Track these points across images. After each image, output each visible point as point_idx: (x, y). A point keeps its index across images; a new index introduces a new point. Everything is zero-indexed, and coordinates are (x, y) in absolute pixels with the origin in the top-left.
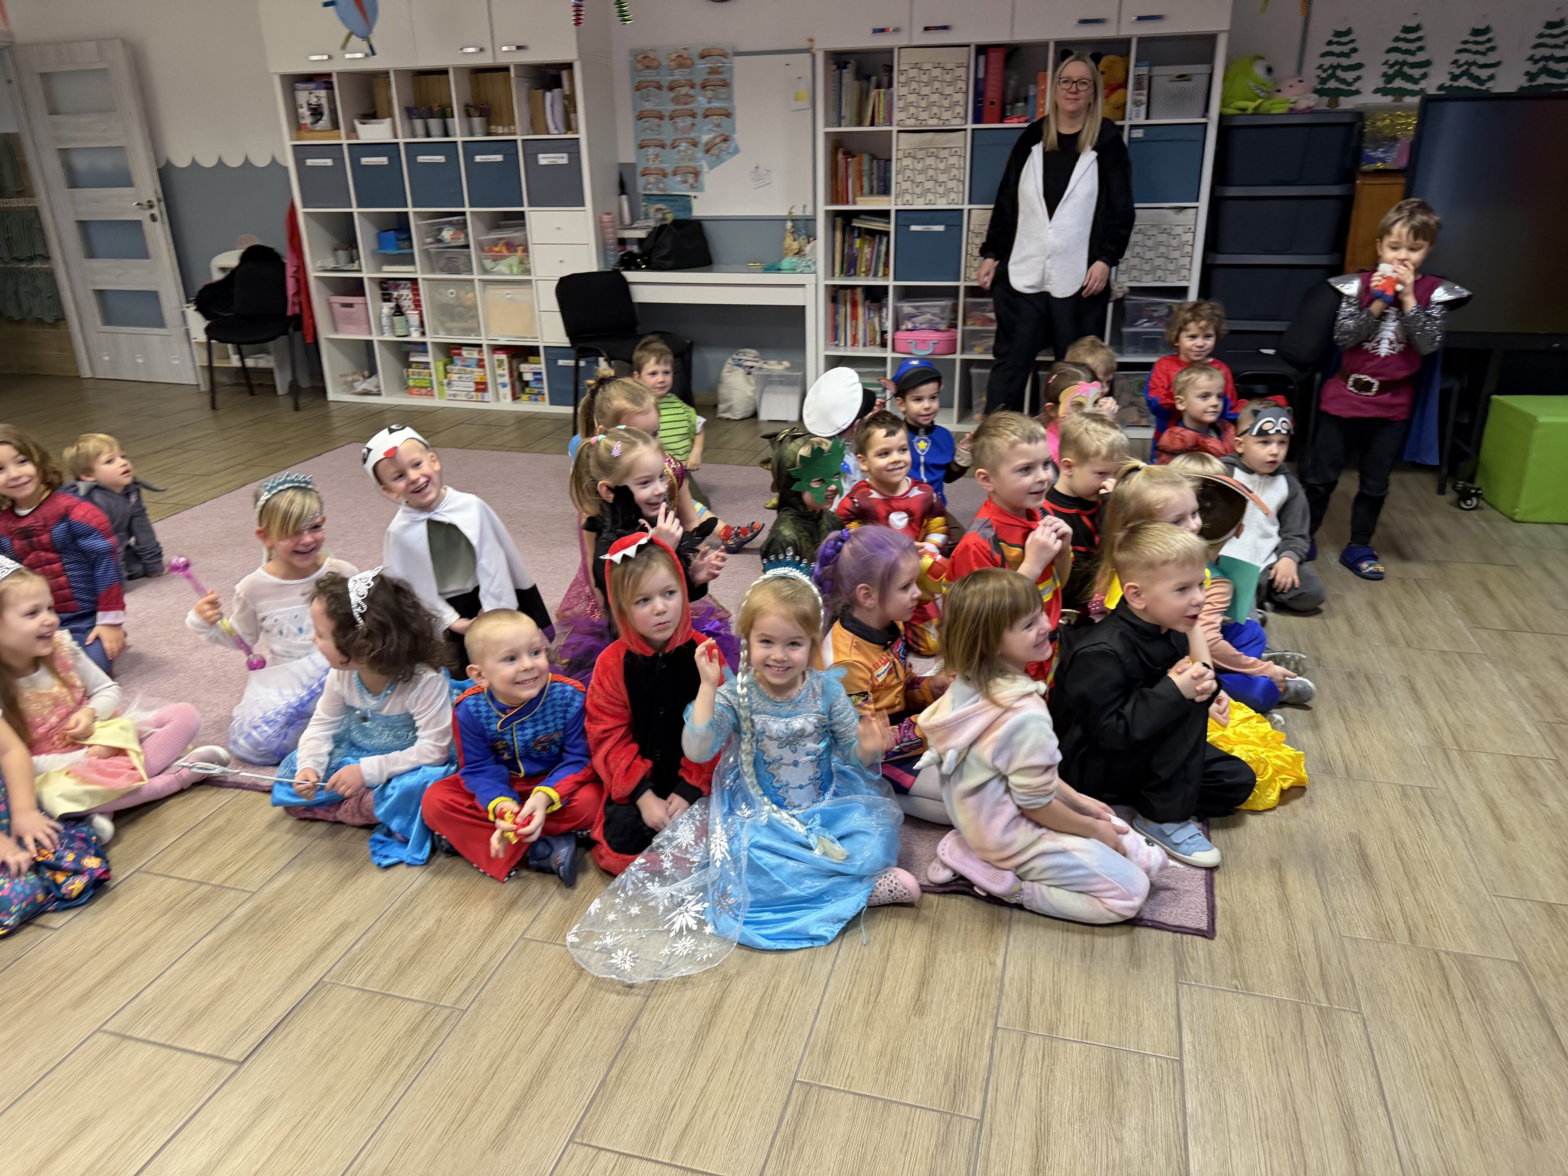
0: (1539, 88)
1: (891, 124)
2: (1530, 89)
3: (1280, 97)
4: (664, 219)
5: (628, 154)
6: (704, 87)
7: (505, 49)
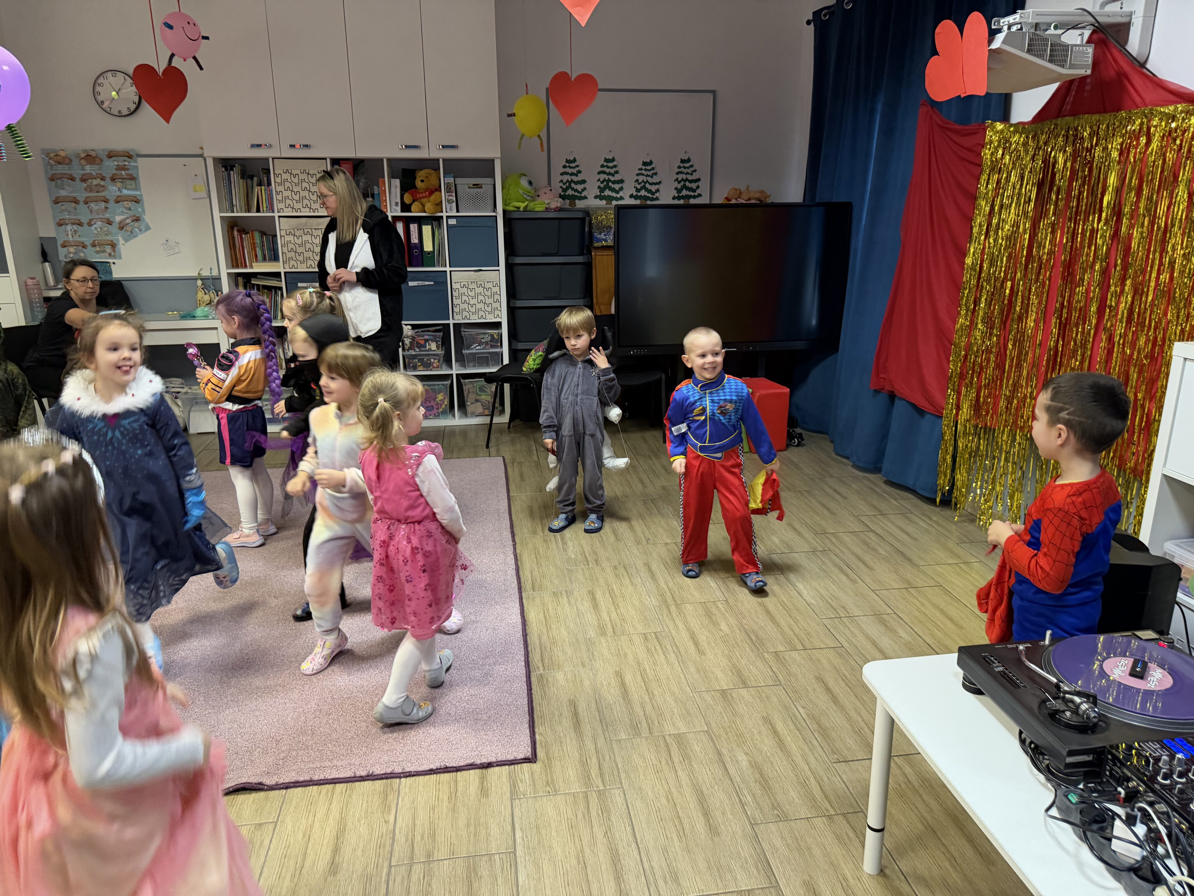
0: (683, 197)
1: (273, 211)
2: (679, 198)
3: (539, 200)
5: (48, 230)
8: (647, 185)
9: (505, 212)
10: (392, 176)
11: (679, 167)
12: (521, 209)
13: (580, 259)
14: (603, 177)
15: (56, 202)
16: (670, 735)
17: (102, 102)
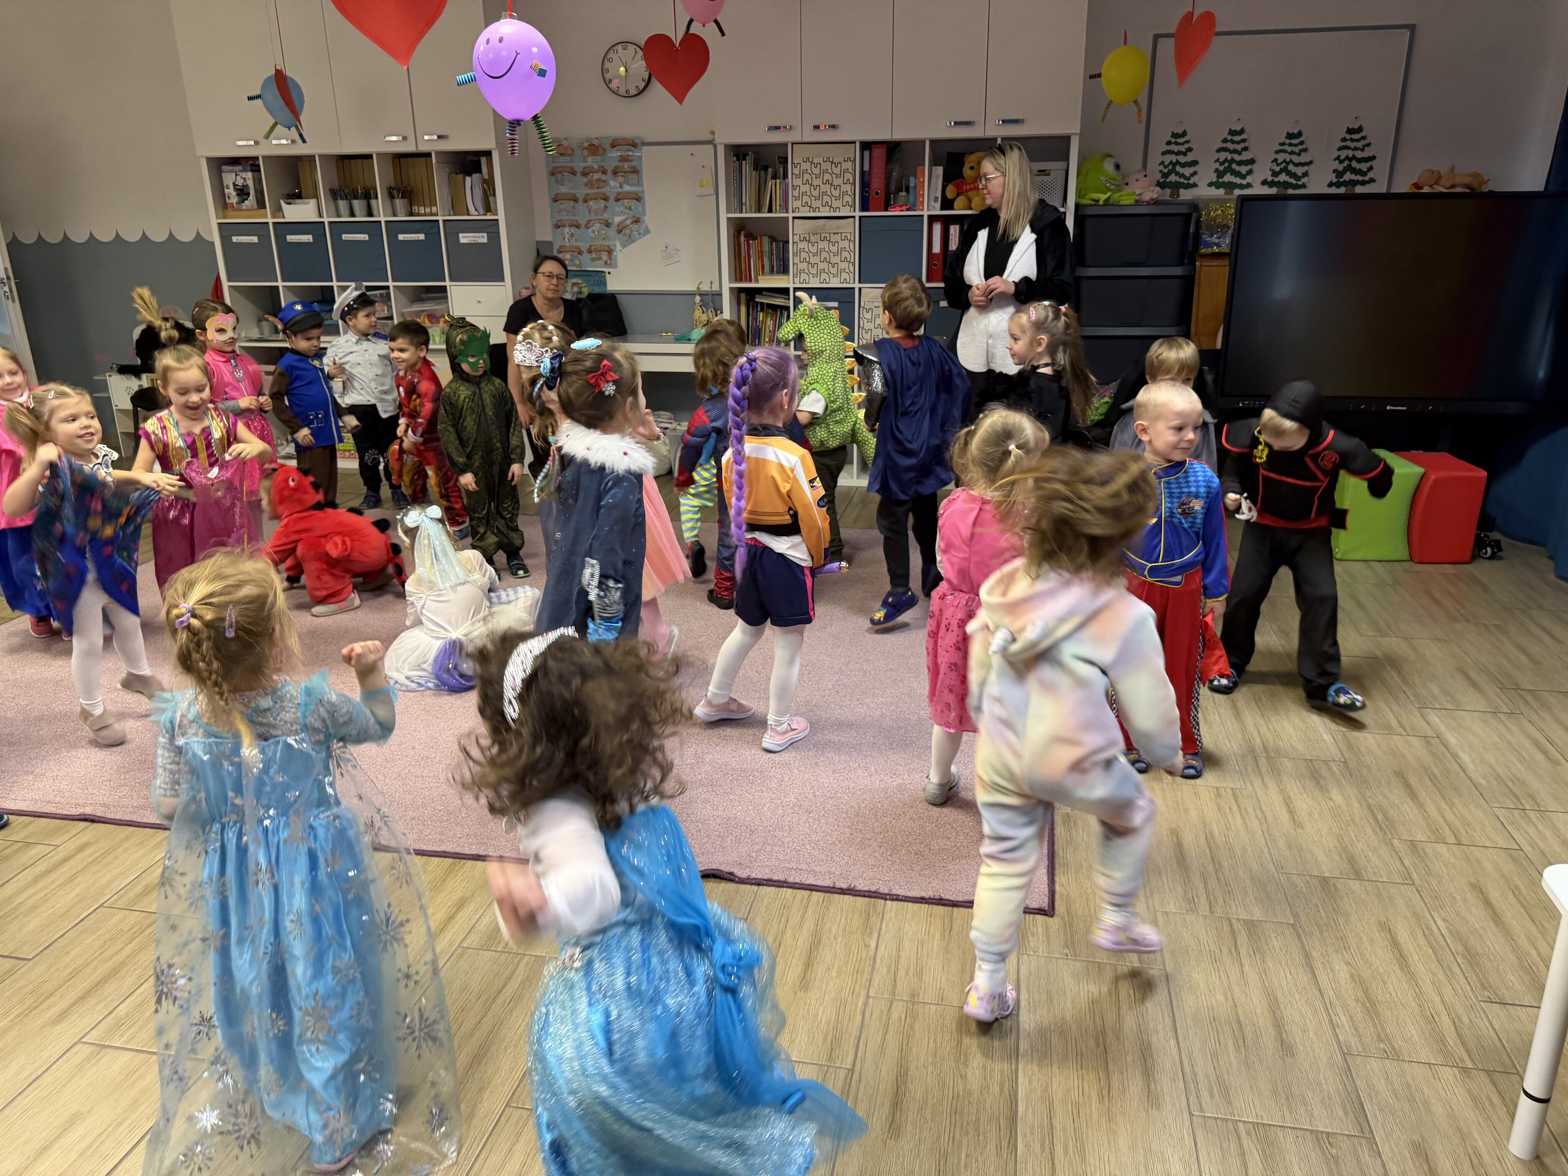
0: (1345, 184)
1: (787, 211)
2: (1338, 185)
3: (1128, 190)
4: (580, 292)
5: (545, 233)
6: (615, 173)
7: (426, 137)
8: (1291, 167)
9: (1077, 206)
10: (934, 162)
11: (1344, 140)
12: (1101, 203)
13: (1178, 271)
14: (1223, 156)
15: (555, 200)
16: (1238, 920)
17: (610, 81)
